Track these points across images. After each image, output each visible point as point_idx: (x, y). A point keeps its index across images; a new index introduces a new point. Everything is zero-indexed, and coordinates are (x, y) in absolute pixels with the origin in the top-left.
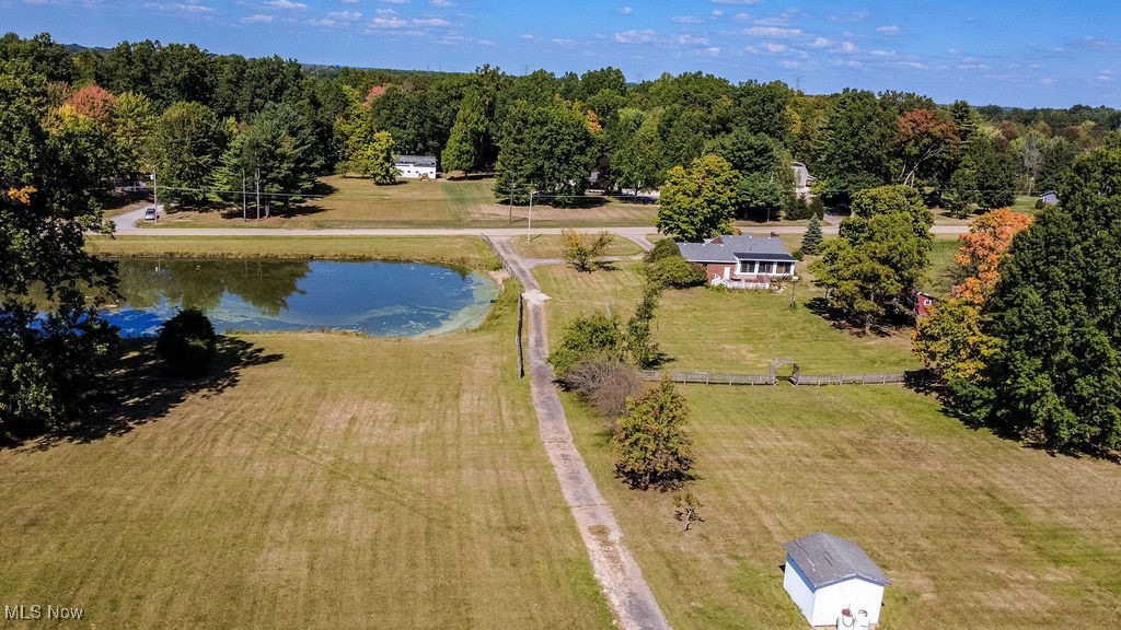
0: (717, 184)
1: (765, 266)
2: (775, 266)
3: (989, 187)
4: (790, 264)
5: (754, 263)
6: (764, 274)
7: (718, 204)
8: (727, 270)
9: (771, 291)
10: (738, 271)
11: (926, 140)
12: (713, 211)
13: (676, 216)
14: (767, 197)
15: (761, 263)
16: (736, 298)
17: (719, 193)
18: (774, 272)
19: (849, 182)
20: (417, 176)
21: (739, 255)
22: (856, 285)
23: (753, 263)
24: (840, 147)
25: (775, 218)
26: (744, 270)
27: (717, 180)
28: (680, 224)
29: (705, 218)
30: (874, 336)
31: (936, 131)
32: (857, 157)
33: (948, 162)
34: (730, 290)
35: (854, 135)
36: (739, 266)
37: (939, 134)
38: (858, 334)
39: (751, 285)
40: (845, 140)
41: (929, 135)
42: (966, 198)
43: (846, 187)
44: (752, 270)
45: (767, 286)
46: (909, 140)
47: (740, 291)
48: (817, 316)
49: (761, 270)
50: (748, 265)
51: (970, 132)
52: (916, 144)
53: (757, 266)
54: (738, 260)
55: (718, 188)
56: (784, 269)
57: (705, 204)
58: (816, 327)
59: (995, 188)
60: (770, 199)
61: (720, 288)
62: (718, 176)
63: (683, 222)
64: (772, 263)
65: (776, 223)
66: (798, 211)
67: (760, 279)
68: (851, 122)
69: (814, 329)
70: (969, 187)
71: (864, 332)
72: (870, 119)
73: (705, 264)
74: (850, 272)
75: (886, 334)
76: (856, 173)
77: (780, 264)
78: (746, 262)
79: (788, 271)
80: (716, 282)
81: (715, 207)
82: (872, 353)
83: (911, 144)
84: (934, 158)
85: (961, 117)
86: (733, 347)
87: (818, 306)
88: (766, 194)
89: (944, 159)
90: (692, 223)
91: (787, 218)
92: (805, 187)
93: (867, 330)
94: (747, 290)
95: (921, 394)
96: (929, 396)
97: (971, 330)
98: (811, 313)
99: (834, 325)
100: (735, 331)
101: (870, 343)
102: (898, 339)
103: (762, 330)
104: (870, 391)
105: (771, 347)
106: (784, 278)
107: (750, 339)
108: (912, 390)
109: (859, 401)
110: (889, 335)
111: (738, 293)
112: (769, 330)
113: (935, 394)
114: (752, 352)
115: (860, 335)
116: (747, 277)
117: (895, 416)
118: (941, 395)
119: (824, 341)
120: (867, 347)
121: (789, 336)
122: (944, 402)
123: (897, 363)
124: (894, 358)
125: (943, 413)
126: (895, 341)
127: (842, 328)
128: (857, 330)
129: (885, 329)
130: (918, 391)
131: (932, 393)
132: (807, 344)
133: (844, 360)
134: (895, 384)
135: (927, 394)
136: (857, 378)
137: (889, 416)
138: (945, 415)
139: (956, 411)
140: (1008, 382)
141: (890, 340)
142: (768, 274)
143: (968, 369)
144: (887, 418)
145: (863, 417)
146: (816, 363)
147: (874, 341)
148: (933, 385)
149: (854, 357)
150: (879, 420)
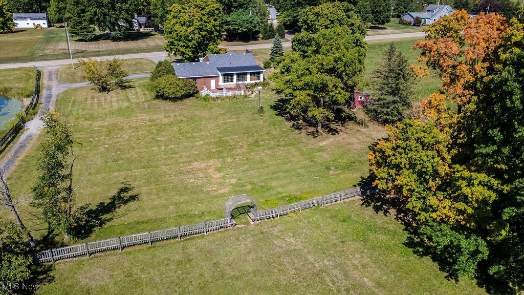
0: (204, 15)
1: (242, 76)
2: (249, 76)
3: (377, 12)
4: (259, 73)
6: (241, 82)
7: (205, 31)
8: (213, 82)
9: (245, 96)
10: (221, 82)
12: (202, 36)
13: (176, 42)
14: (247, 25)
15: (238, 75)
16: (218, 105)
17: (205, 22)
18: (249, 80)
20: (32, 26)
21: (220, 70)
22: (309, 95)
23: (232, 75)
25: (255, 38)
26: (225, 81)
27: (203, 12)
28: (179, 48)
29: (197, 42)
30: (325, 135)
34: (213, 99)
36: (221, 78)
38: (312, 133)
39: (230, 93)
44: (231, 80)
45: (243, 93)
47: (222, 99)
48: (280, 118)
49: (238, 80)
50: (228, 77)
53: (235, 77)
54: (220, 74)
55: (205, 18)
56: (255, 77)
57: (196, 31)
59: (380, 12)
60: (250, 26)
61: (206, 98)
62: (203, 9)
63: (181, 46)
64: (246, 74)
65: (256, 42)
66: (269, 33)
67: (238, 87)
69: (276, 132)
70: (367, 12)
71: (317, 131)
73: (195, 79)
74: (301, 83)
75: (335, 130)
76: (302, 6)
77: (252, 74)
78: (227, 75)
79: (258, 79)
80: (203, 93)
81: (204, 33)
82: (325, 157)
86: (203, 165)
87: (280, 108)
88: (247, 23)
90: (188, 47)
91: (263, 39)
92: (274, 18)
93: (319, 128)
94: (227, 97)
95: (381, 213)
96: (390, 221)
97: (443, 159)
98: (276, 115)
99: (294, 124)
100: (208, 144)
101: (324, 143)
102: (345, 136)
103: (233, 139)
104: (330, 217)
105: (238, 160)
106: (257, 85)
107: (221, 152)
108: (371, 208)
109: (321, 240)
110: (337, 132)
111: (219, 101)
112: (239, 138)
113: (393, 211)
114: (219, 170)
115: (314, 134)
116: (227, 87)
117: (364, 266)
118: (399, 211)
119: (285, 146)
120: (321, 149)
121: (256, 143)
122: (406, 224)
123: (349, 167)
124: (345, 161)
125: (411, 250)
126: (344, 139)
127: (299, 129)
128: (311, 129)
129: (333, 126)
130: (377, 209)
131: (390, 211)
132: (269, 152)
133: (303, 170)
134: (352, 199)
135: (386, 212)
136: (317, 199)
137: (356, 268)
138: (414, 253)
139: (422, 240)
140: (503, 233)
141: (339, 138)
142: (244, 82)
143: (444, 207)
144: (356, 274)
145: (327, 279)
146: (277, 178)
147: (326, 141)
148: (388, 196)
149: (311, 164)
150: (347, 283)
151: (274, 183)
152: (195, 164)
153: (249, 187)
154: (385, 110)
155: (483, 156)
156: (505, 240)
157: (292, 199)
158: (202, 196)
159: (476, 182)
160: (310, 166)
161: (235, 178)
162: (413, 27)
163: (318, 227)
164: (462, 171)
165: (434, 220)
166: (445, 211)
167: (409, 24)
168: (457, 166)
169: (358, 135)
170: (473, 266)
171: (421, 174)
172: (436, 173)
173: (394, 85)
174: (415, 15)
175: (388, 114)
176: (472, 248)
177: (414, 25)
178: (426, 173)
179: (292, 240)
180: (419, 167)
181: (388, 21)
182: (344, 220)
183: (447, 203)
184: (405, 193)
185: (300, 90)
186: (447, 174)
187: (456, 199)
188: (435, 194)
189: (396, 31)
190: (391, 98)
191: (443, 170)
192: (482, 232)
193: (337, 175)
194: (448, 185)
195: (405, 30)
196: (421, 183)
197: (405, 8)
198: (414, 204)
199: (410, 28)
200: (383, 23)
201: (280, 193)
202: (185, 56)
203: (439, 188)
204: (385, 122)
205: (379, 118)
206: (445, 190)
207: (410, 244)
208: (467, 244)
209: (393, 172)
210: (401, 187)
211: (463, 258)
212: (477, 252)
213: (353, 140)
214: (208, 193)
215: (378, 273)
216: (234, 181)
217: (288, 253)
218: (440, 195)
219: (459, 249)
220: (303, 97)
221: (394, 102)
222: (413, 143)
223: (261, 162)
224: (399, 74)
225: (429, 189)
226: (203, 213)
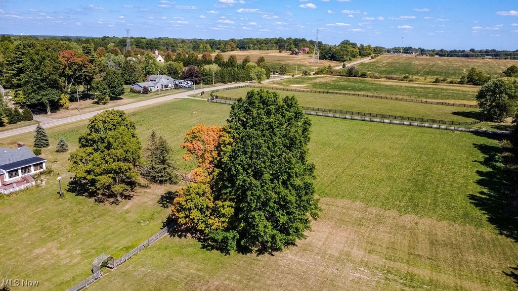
1: (25, 170)
2: (32, 168)
3: (112, 87)
4: (42, 163)
5: (17, 170)
6: (27, 174)
9: (37, 186)
10: (7, 179)
11: (75, 67)
15: (22, 169)
16: (16, 200)
18: (33, 171)
19: (42, 95)
21: (5, 167)
22: (110, 177)
24: (31, 77)
26: (11, 177)
30: (124, 201)
31: (78, 60)
32: (42, 81)
33: (89, 77)
34: (8, 195)
35: (37, 69)
36: (7, 175)
37: (81, 63)
38: (114, 202)
39: (23, 187)
40: (33, 72)
41: (75, 64)
42: (105, 94)
43: (41, 99)
44: (17, 175)
45: (34, 183)
46: (66, 67)
47: (16, 193)
48: (81, 197)
49: (22, 173)
50: (13, 173)
51: (94, 60)
52: (70, 69)
53: (20, 171)
54: (4, 172)
56: (38, 167)
58: (86, 207)
59: (115, 87)
64: (30, 166)
65: (4, 128)
67: (25, 180)
68: (33, 61)
69: (86, 209)
70: (104, 89)
71: (117, 200)
72: (44, 59)
75: (129, 196)
76: (45, 90)
77: (35, 165)
78: (12, 171)
79: (41, 168)
82: (133, 216)
83: (67, 69)
84: (81, 75)
85: (87, 53)
86: (44, 250)
89: (86, 75)
91: (9, 123)
93: (119, 198)
94: (21, 191)
95: (183, 238)
96: (189, 239)
97: (209, 199)
98: (76, 195)
99: (96, 200)
100: (35, 233)
101: (127, 207)
102: (139, 198)
103: (53, 224)
104: (157, 250)
105: (70, 237)
106: (41, 173)
107: (51, 236)
108: (176, 237)
109: (159, 263)
110: (132, 197)
111: (14, 196)
112: (58, 221)
113: (189, 235)
114: (61, 248)
115: (116, 203)
116: (16, 181)
117: (188, 266)
118: (192, 234)
119: (99, 216)
120: (127, 212)
121: (75, 222)
122: (198, 239)
123: (151, 218)
124: (147, 214)
125: (205, 249)
126: (139, 200)
127: (103, 202)
128: (112, 200)
129: (126, 193)
130: (180, 236)
131: (187, 235)
132: (91, 224)
133: (124, 229)
134: (164, 236)
135: (185, 236)
136: (145, 243)
137: (184, 268)
138: (207, 250)
139: (208, 243)
140: (242, 225)
141: (135, 200)
142: (29, 174)
143: (215, 222)
144: (185, 270)
145: (173, 278)
146: (109, 240)
147: (127, 205)
148: (182, 228)
149: (126, 223)
150: (184, 276)
151: (109, 244)
152: (38, 251)
153: (93, 251)
154: (160, 174)
155: (225, 194)
156: (244, 227)
157: (127, 249)
158: (63, 269)
159: (226, 206)
160: (127, 225)
161: (79, 249)
162: (143, 95)
163: (154, 257)
164: (220, 203)
165: (214, 230)
166: (216, 224)
167: (139, 92)
168: (217, 202)
169: (147, 195)
170: (234, 244)
171: (201, 210)
172: (208, 207)
173: (162, 158)
174: (142, 84)
175: (162, 176)
176: (232, 236)
177: (143, 93)
178: (203, 209)
179: (143, 269)
180: (200, 206)
181: (123, 93)
182: (166, 249)
183: (217, 220)
184: (196, 221)
185: (101, 175)
186: (213, 207)
187: (220, 217)
188: (210, 218)
189: (131, 100)
190: (163, 166)
191: (211, 205)
192: (234, 228)
193: (148, 225)
194: (215, 211)
195: (138, 99)
196: (202, 214)
197: (130, 77)
198: (201, 226)
199: (142, 96)
200: (119, 95)
201: (117, 248)
203: (211, 214)
204: (161, 182)
205: (157, 181)
206: (214, 214)
207: (204, 247)
208: (230, 235)
209: (187, 212)
210: (194, 219)
211: (230, 242)
212: (235, 236)
213: (145, 200)
214: (64, 265)
215: (196, 266)
216: (79, 252)
217: (145, 276)
218: (212, 217)
219: (227, 238)
220: (105, 179)
221: (165, 169)
222: (193, 195)
223: (90, 233)
224: (163, 150)
225: (207, 216)
226: (73, 277)
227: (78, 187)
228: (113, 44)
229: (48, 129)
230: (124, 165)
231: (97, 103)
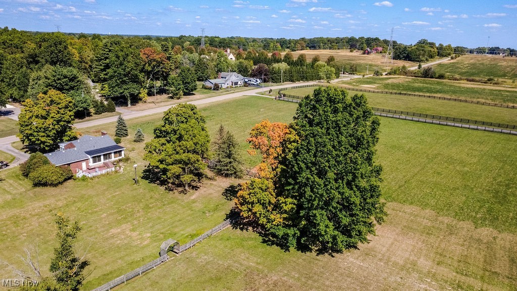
0: (60, 109)
1: (107, 156)
2: (113, 155)
3: (186, 83)
4: (121, 151)
5: (100, 156)
6: (107, 161)
7: (64, 121)
8: (84, 164)
9: (116, 172)
10: (91, 164)
11: (154, 63)
12: (61, 126)
13: (35, 134)
14: (83, 105)
15: (104, 155)
16: (98, 183)
17: (63, 114)
18: (113, 158)
19: (124, 89)
21: (89, 153)
22: (180, 167)
24: (115, 72)
25: (89, 115)
26: (94, 162)
27: (60, 106)
28: (40, 138)
29: (57, 131)
30: (191, 191)
31: (157, 57)
32: (125, 76)
33: (166, 73)
34: (91, 179)
35: (121, 64)
36: (91, 160)
37: (159, 60)
38: (181, 192)
39: (104, 172)
40: (118, 68)
41: (154, 60)
42: (179, 89)
43: (123, 92)
44: (100, 160)
45: (113, 169)
46: (146, 64)
47: (98, 177)
48: (153, 185)
49: (104, 159)
50: (96, 159)
51: (171, 57)
52: (149, 65)
53: (102, 157)
54: (89, 157)
55: (62, 111)
56: (118, 154)
57: (55, 123)
58: (157, 193)
59: (189, 83)
60: (85, 105)
61: (84, 179)
62: (59, 104)
63: (42, 137)
64: (111, 153)
65: (91, 118)
67: (106, 166)
68: (118, 57)
69: (157, 196)
70: (179, 84)
71: (185, 190)
72: (127, 55)
73: (69, 164)
74: (172, 160)
75: (196, 187)
76: (127, 84)
77: (115, 153)
78: (95, 157)
79: (120, 155)
80: (80, 174)
81: (62, 123)
82: (199, 206)
83: (147, 65)
84: (159, 71)
85: (165, 50)
86: (119, 230)
88: (82, 103)
89: (163, 71)
90: (48, 136)
91: (96, 114)
93: (187, 188)
94: (102, 175)
95: (244, 231)
96: (250, 233)
97: (272, 195)
98: (149, 183)
99: (166, 189)
100: (112, 214)
101: (193, 197)
102: (205, 189)
103: (128, 207)
104: (220, 240)
105: (141, 221)
106: (120, 160)
107: (125, 218)
108: (238, 229)
109: (221, 253)
110: (199, 188)
111: (97, 179)
112: (132, 205)
113: (250, 228)
114: (133, 230)
115: (184, 192)
116: (98, 166)
117: (248, 258)
118: (253, 228)
119: (169, 204)
120: (194, 201)
121: (147, 207)
122: (259, 233)
123: (216, 209)
124: (212, 206)
125: (265, 244)
126: (205, 191)
127: (172, 190)
128: (180, 189)
129: (194, 184)
130: (242, 229)
131: (249, 228)
132: (161, 210)
133: (190, 217)
134: (226, 227)
135: (247, 230)
136: (209, 232)
137: (244, 260)
138: (267, 245)
139: (269, 238)
140: (303, 223)
141: (201, 191)
142: (110, 160)
143: (277, 218)
144: (245, 263)
145: (234, 269)
146: (176, 226)
147: (194, 195)
148: (244, 221)
149: (192, 212)
150: (244, 268)
151: (176, 230)
152: (114, 231)
153: (161, 235)
154: (226, 168)
155: (288, 190)
156: (305, 225)
157: (192, 236)
158: (135, 249)
159: (288, 203)
160: (193, 214)
161: (149, 233)
162: (214, 91)
163: (216, 247)
164: (282, 199)
165: (275, 225)
166: (278, 220)
167: (210, 89)
168: (279, 198)
169: (212, 187)
170: (294, 242)
171: (263, 204)
172: (270, 203)
173: (228, 152)
174: (214, 81)
175: (228, 170)
176: (293, 233)
177: (214, 89)
178: (265, 204)
179: (206, 257)
180: (262, 201)
181: (195, 89)
182: (228, 240)
183: (279, 216)
184: (258, 215)
185: (172, 165)
186: (275, 202)
187: (281, 213)
188: (272, 213)
189: (203, 96)
190: (228, 160)
191: (273, 200)
192: (294, 226)
193: (212, 216)
194: (277, 207)
195: (209, 95)
196: (264, 209)
197: (203, 74)
198: (263, 220)
199: (213, 93)
200: (192, 90)
201: (183, 235)
202: (46, 144)
203: (273, 210)
204: (227, 176)
205: (222, 174)
206: (276, 210)
207: (264, 241)
208: (291, 232)
209: (250, 206)
210: (256, 213)
211: (290, 238)
212: (295, 233)
213: (211, 191)
214: (136, 246)
215: (255, 259)
216: (149, 235)
217: (207, 263)
218: (274, 212)
219: (287, 235)
220: (175, 169)
221: (230, 162)
222: (257, 190)
223: (159, 218)
224: (230, 144)
225: (268, 211)
226: (143, 258)
227: (152, 175)
228: (189, 43)
229: (128, 120)
230: (193, 157)
231: (172, 98)
